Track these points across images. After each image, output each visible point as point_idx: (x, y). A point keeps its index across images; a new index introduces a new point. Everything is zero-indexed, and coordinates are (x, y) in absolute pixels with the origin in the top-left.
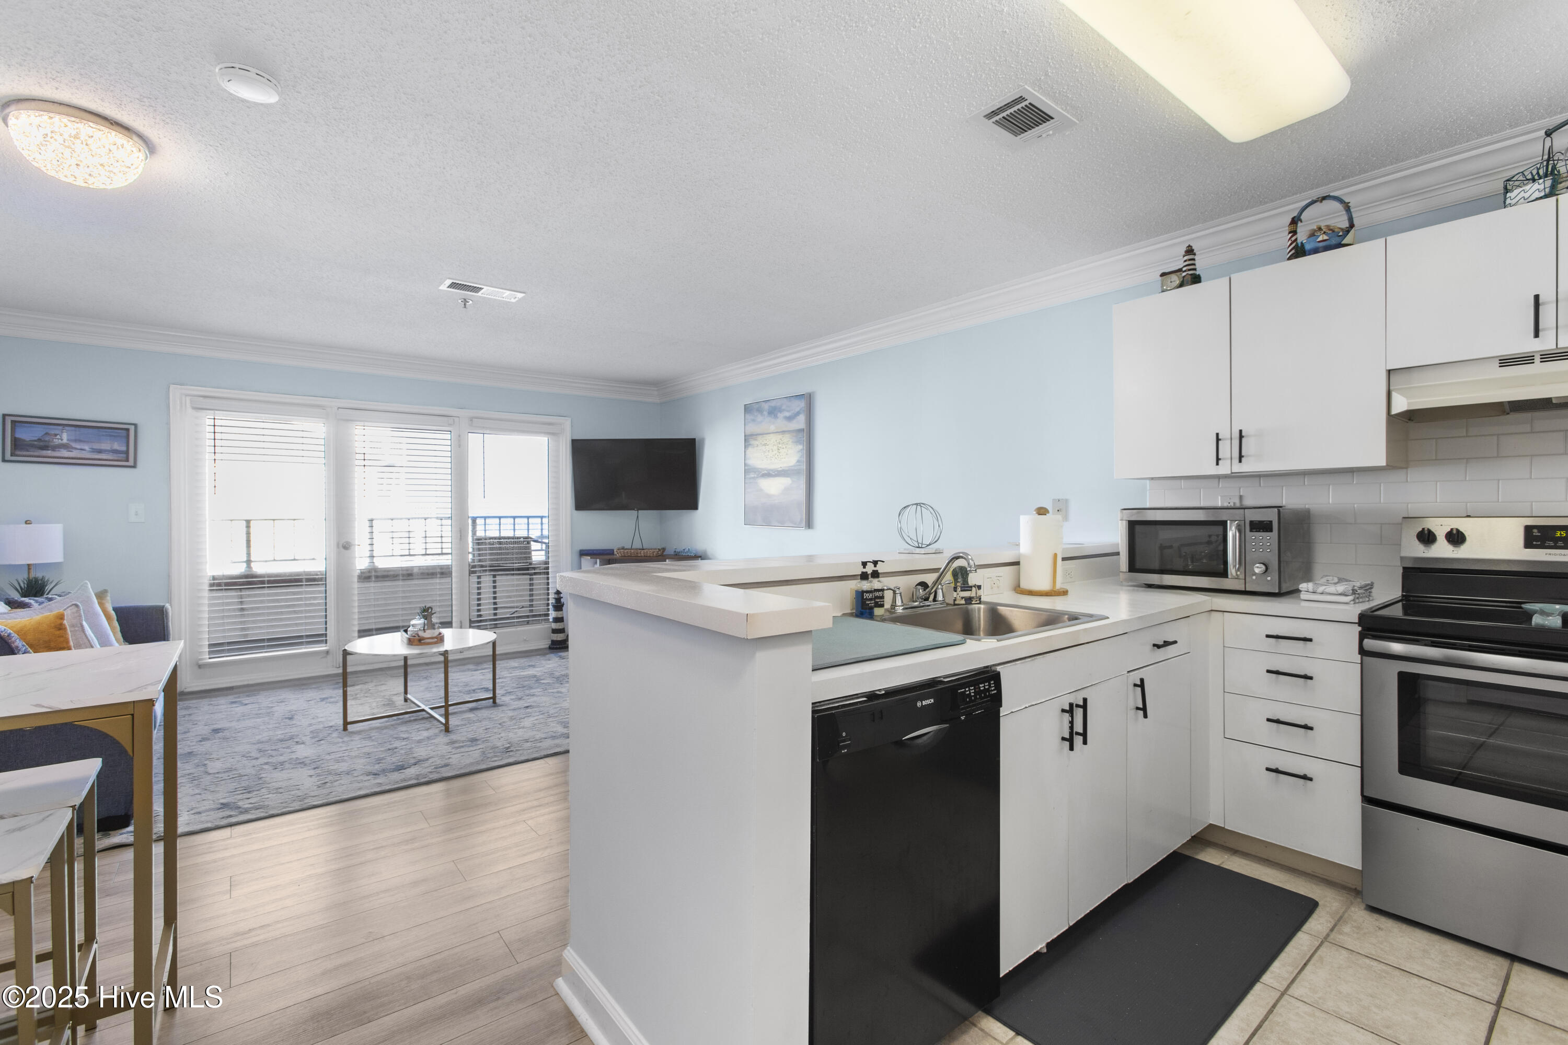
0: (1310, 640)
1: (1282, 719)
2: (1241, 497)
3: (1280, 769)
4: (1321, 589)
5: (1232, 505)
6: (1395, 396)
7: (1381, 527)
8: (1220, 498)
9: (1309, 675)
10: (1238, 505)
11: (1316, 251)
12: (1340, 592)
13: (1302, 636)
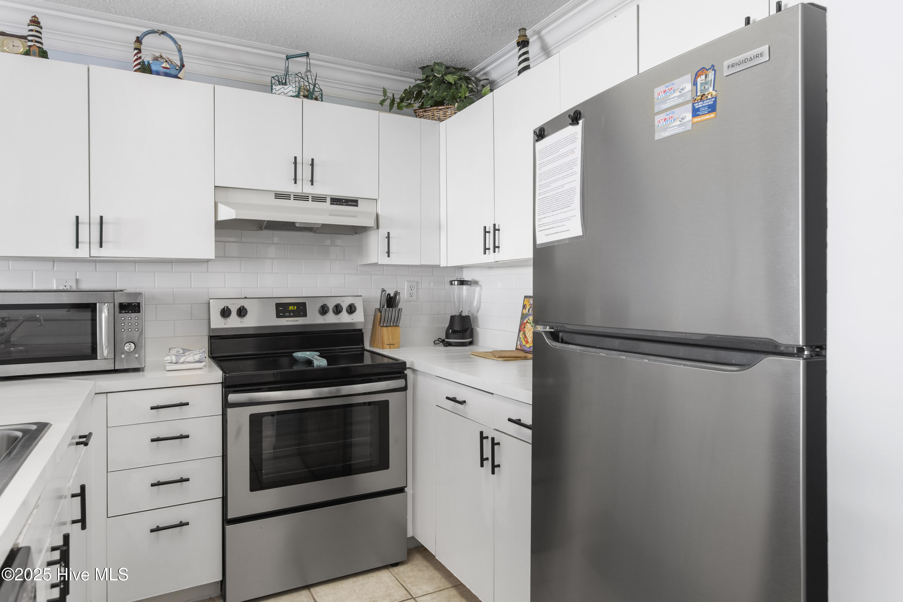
0: (187, 404)
1: (162, 481)
2: (77, 281)
3: (161, 526)
4: (182, 359)
5: (69, 288)
6: (221, 207)
7: (191, 306)
8: (55, 280)
9: (184, 434)
10: (74, 288)
11: (158, 73)
12: (196, 361)
13: (178, 402)
